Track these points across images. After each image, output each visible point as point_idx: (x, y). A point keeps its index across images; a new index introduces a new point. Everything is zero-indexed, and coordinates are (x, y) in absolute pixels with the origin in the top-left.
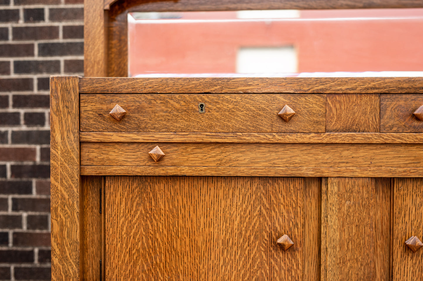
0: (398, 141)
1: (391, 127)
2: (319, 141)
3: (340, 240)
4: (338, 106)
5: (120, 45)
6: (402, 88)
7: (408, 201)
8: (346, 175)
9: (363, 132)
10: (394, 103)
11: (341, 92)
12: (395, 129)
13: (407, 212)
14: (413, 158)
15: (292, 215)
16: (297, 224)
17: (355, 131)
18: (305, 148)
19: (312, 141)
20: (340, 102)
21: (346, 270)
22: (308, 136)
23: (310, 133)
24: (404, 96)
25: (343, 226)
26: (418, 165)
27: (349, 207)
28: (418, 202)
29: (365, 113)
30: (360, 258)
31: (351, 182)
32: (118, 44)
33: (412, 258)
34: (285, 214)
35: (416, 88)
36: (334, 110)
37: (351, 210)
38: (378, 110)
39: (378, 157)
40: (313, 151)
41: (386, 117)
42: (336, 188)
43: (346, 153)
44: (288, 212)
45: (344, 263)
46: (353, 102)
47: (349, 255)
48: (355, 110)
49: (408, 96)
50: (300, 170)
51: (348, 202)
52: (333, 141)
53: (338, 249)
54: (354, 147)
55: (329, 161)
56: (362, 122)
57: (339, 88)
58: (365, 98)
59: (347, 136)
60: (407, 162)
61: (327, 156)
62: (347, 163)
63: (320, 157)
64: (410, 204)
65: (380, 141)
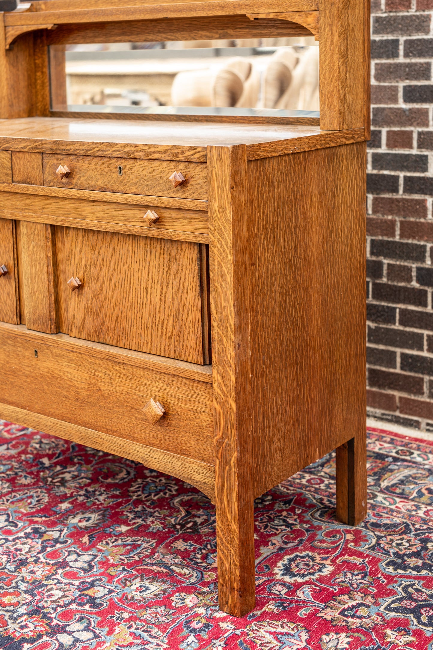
0: (53, 194)
1: (50, 182)
2: (9, 190)
3: (30, 273)
4: (18, 161)
5: (43, 77)
6: (52, 149)
7: (73, 247)
8: (29, 220)
9: (34, 184)
10: (51, 161)
11: (18, 150)
12: (52, 184)
13: (73, 256)
14: (66, 210)
15: (7, 249)
16: (10, 257)
17: (29, 184)
18: (5, 195)
19: (6, 189)
20: (19, 158)
21: (36, 299)
22: (3, 185)
23: (3, 183)
24: (56, 156)
25: (31, 262)
26: (70, 216)
27: (34, 247)
28: (79, 248)
29: (34, 169)
30: (42, 291)
31: (34, 225)
32: (41, 76)
33: (78, 296)
34: (3, 248)
35: (60, 150)
36: (16, 165)
37: (35, 250)
38: (41, 167)
39: (46, 207)
40: (10, 197)
41: (46, 173)
42: (25, 230)
43: (28, 201)
44: (5, 247)
45: (34, 293)
46: (27, 159)
47: (36, 287)
48: (28, 166)
49: (59, 156)
50: (3, 212)
51: (33, 243)
52: (17, 191)
53: (30, 281)
54: (32, 197)
55: (19, 207)
56: (33, 176)
57: (17, 147)
58: (33, 156)
59: (24, 187)
60: (64, 213)
61: (18, 203)
62: (29, 209)
63: (14, 203)
64: (74, 250)
65: (43, 193)
